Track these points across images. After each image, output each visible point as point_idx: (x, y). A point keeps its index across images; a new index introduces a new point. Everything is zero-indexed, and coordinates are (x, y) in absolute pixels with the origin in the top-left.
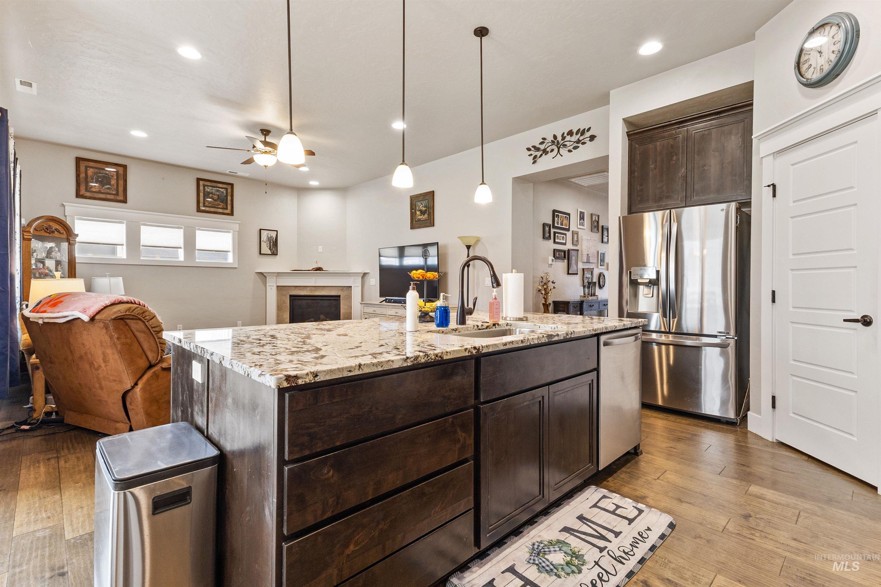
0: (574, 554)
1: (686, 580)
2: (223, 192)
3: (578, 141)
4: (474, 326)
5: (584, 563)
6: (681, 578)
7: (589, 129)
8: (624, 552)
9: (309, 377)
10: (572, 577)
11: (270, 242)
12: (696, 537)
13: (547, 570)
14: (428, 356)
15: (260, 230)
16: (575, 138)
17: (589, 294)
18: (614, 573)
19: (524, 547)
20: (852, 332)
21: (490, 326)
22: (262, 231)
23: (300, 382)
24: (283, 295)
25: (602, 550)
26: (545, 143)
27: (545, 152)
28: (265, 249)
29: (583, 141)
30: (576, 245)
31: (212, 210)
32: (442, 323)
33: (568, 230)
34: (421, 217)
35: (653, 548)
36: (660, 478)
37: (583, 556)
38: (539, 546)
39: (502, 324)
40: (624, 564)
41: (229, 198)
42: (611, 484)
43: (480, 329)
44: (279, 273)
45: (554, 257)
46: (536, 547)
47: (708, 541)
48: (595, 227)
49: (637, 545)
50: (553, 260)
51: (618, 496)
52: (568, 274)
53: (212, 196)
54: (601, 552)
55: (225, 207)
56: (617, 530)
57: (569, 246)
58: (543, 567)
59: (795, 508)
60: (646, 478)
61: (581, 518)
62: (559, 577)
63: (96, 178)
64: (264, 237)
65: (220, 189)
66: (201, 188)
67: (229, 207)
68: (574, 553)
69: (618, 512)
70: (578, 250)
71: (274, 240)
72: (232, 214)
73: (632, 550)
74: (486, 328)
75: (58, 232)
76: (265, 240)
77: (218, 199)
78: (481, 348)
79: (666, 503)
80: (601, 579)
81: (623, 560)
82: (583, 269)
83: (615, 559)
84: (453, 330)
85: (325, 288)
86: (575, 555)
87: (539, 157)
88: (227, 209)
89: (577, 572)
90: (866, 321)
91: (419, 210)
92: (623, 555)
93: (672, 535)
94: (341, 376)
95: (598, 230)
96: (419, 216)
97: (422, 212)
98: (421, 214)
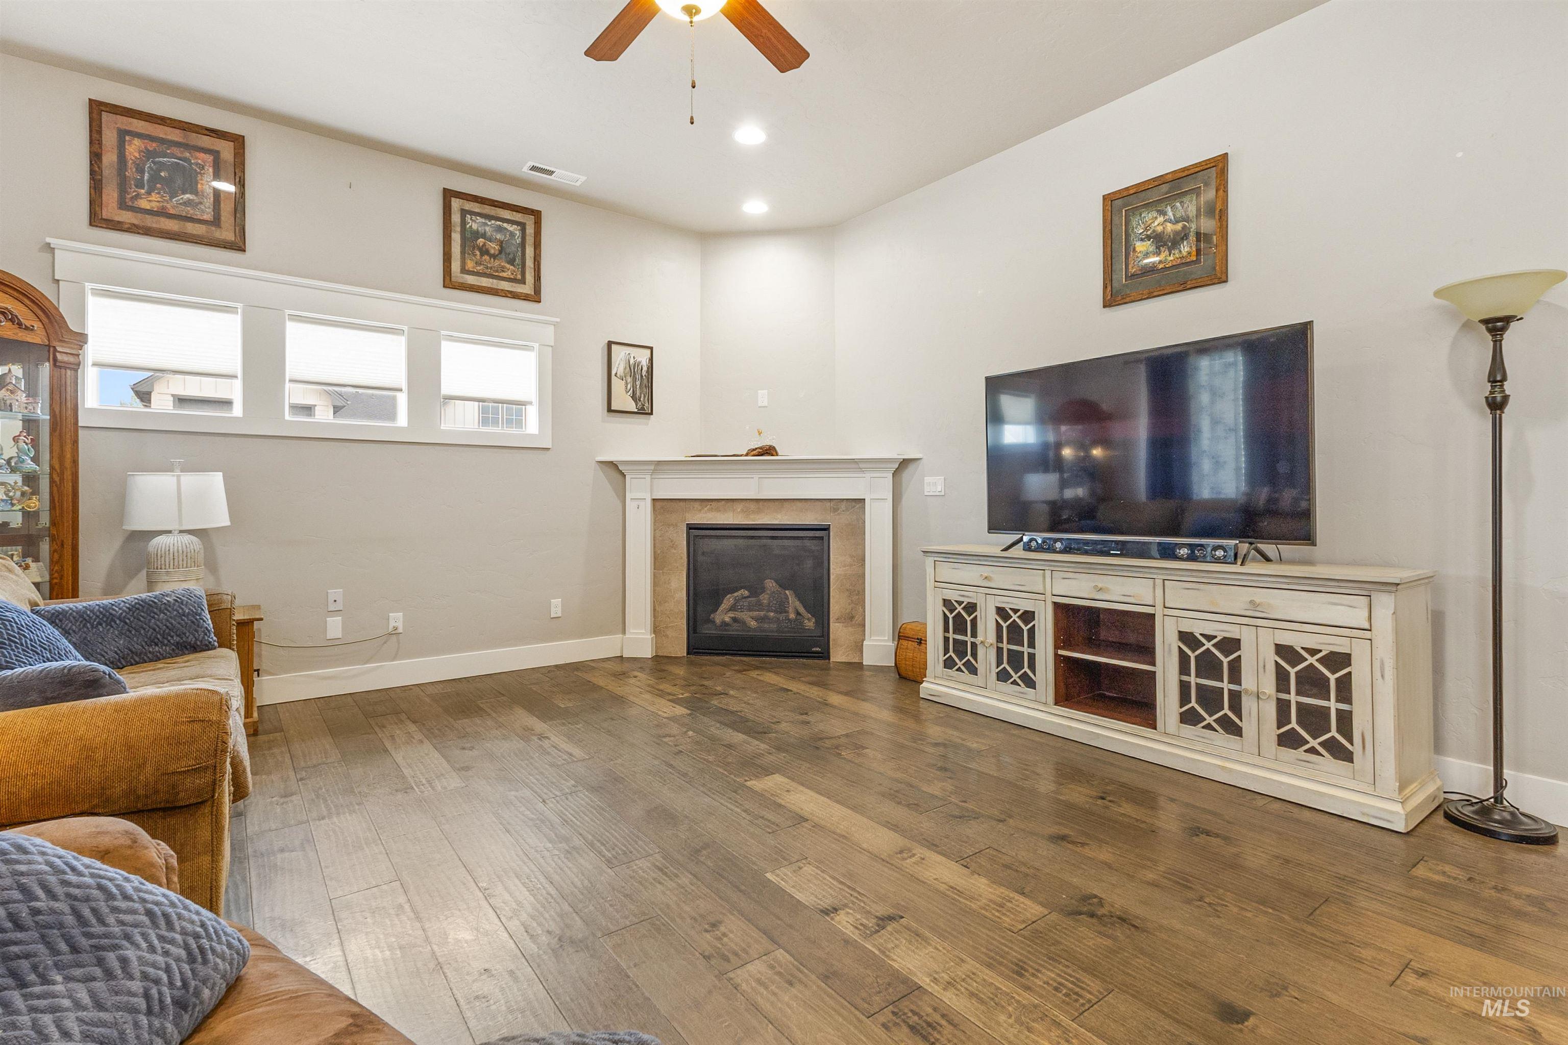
2: (512, 234)
11: (634, 380)
15: (610, 344)
22: (613, 346)
24: (669, 525)
28: (623, 400)
31: (485, 282)
34: (1158, 259)
41: (529, 251)
44: (659, 463)
53: (484, 245)
55: (519, 277)
63: (150, 167)
64: (619, 367)
65: (505, 225)
66: (456, 218)
67: (530, 277)
71: (644, 373)
72: (535, 297)
75: (12, 320)
76: (621, 372)
77: (500, 252)
85: (786, 504)
88: (523, 281)
91: (1148, 238)
96: (1147, 255)
97: (1160, 241)
98: (1158, 248)
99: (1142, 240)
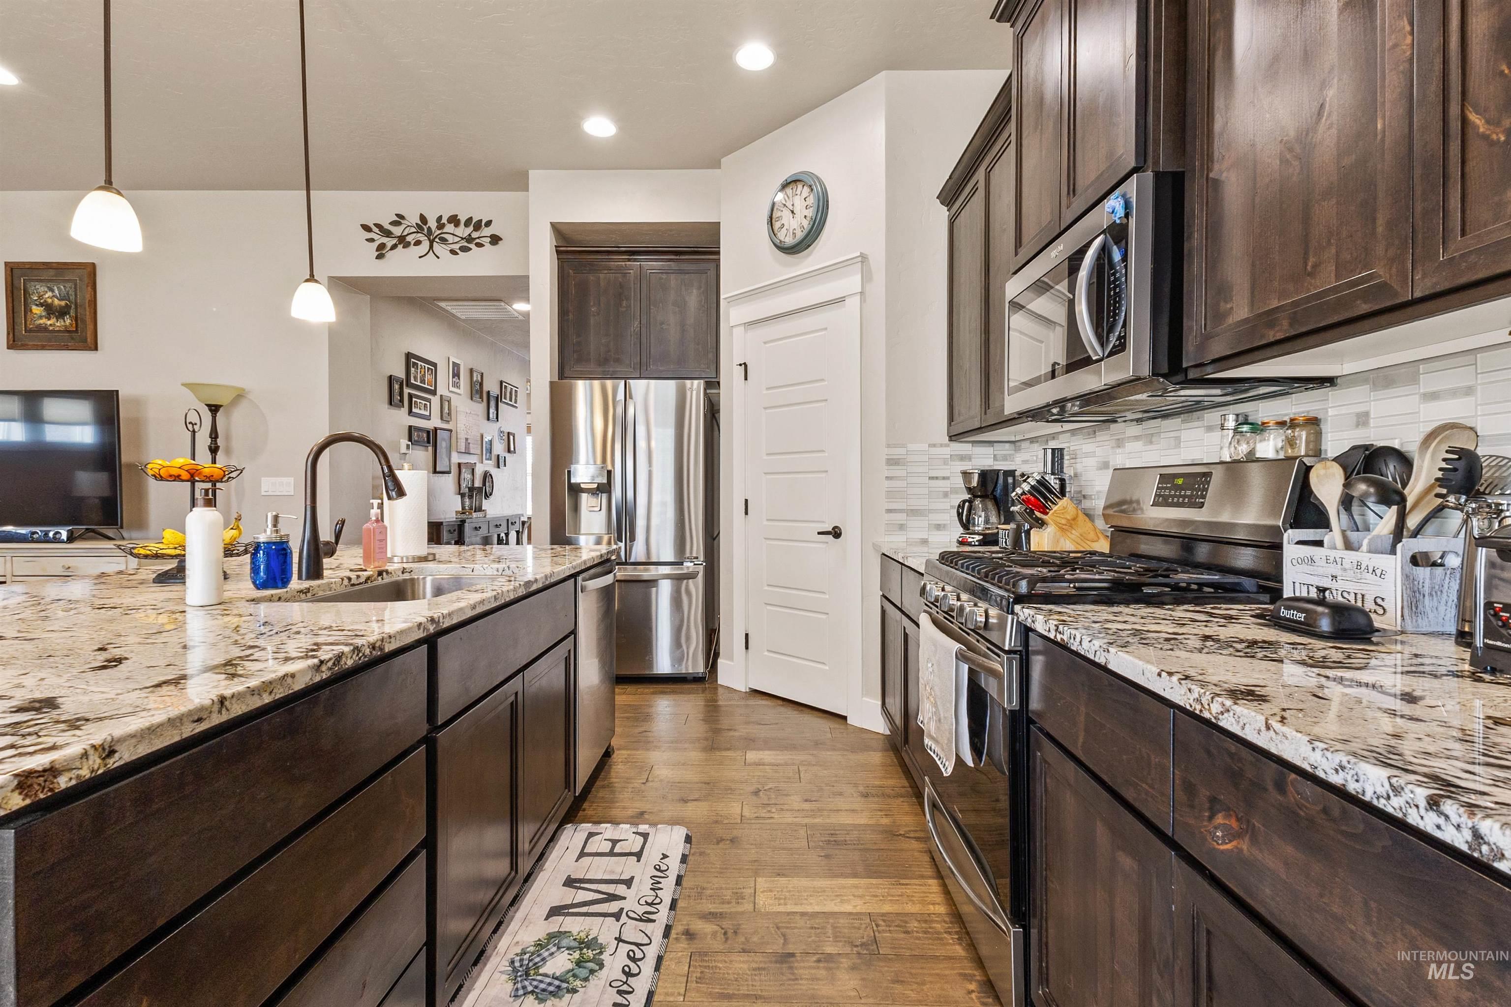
0: (583, 943)
1: (729, 903)
3: (469, 239)
4: (343, 579)
5: (602, 949)
6: (723, 903)
7: (489, 223)
8: (647, 903)
9: (91, 762)
10: (593, 981)
12: (718, 843)
13: (551, 992)
14: (359, 651)
16: (463, 231)
17: (471, 509)
18: (647, 941)
19: (497, 975)
20: (823, 546)
21: (372, 576)
23: (63, 782)
25: (617, 916)
26: (403, 227)
27: (402, 240)
29: (477, 241)
30: (448, 422)
32: (274, 579)
33: (434, 393)
34: (49, 323)
35: (679, 881)
36: (650, 779)
37: (595, 939)
38: (521, 960)
39: (395, 571)
40: (654, 921)
42: (589, 812)
43: (353, 585)
45: (410, 439)
46: (517, 964)
47: (732, 841)
48: (477, 391)
49: (659, 885)
50: (408, 446)
51: (609, 825)
52: (435, 472)
54: (618, 920)
56: (626, 876)
57: (435, 422)
58: (544, 990)
59: (793, 764)
60: (632, 786)
61: (570, 882)
62: (574, 991)
68: (581, 942)
69: (617, 850)
70: (451, 431)
73: (657, 896)
74: (366, 582)
78: (441, 620)
79: (671, 810)
80: (634, 960)
81: (651, 917)
82: (459, 465)
83: (641, 920)
84: (301, 591)
86: (586, 944)
87: (389, 248)
89: (597, 968)
90: (836, 533)
91: (42, 305)
92: (649, 909)
93: (692, 851)
94: (177, 739)
95: (481, 397)
96: (41, 317)
97: (50, 310)
98: (49, 314)
99: (37, 305)
